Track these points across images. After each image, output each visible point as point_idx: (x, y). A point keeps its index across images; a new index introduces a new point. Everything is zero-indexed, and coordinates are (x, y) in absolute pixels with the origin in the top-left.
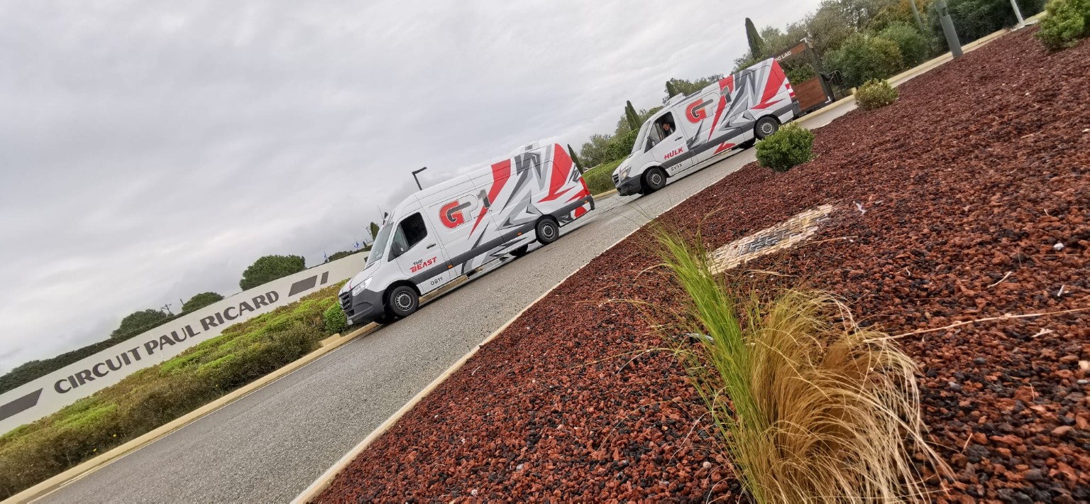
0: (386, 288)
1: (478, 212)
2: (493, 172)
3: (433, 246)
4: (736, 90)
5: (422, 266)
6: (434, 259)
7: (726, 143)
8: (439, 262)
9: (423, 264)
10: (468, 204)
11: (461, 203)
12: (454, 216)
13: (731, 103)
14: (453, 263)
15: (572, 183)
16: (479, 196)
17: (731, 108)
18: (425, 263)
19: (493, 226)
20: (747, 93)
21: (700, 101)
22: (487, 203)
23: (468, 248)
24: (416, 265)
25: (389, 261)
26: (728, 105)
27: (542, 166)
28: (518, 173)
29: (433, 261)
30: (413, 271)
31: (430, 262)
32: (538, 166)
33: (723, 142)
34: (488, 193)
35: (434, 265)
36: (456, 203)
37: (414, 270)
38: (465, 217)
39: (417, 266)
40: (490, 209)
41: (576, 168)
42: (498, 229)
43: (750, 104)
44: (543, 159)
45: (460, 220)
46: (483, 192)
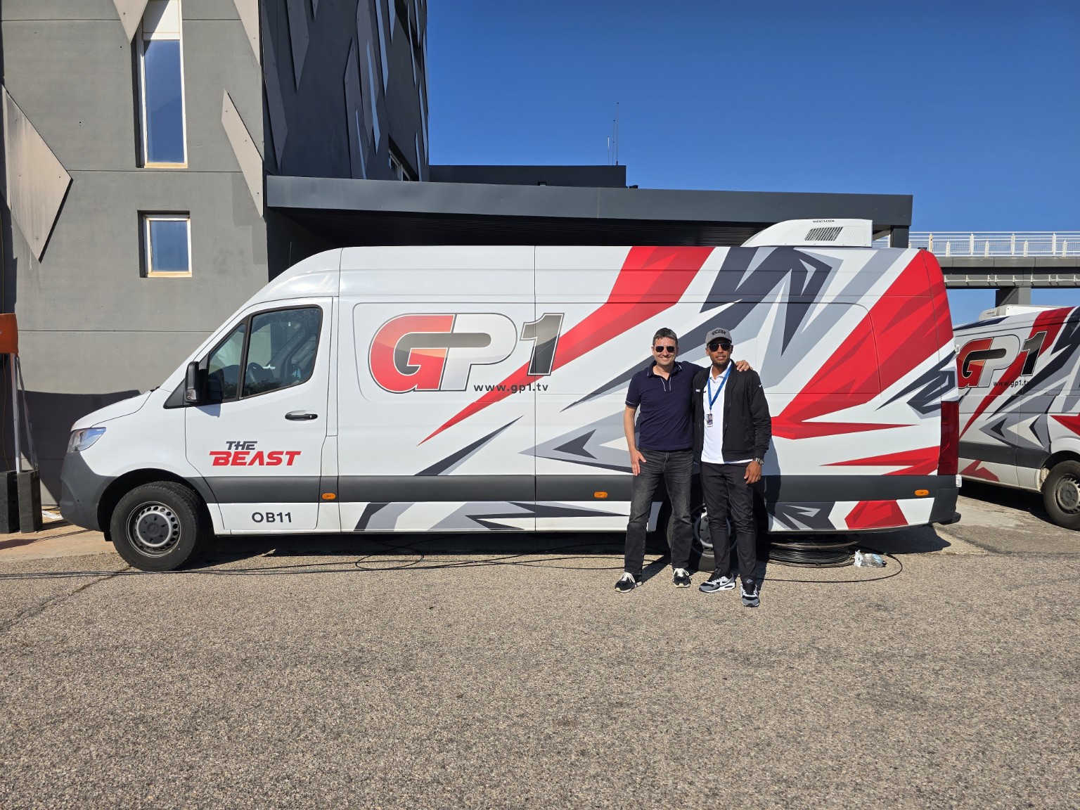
0: (119, 475)
1: (497, 376)
2: (622, 270)
3: (307, 417)
4: (1054, 352)
5: (248, 459)
6: (292, 455)
7: (983, 464)
8: (303, 469)
9: (253, 453)
10: (481, 339)
11: (462, 326)
12: (416, 358)
13: (1029, 378)
14: (343, 490)
15: (902, 410)
16: (530, 329)
17: (1028, 387)
18: (260, 455)
19: (520, 436)
20: (1069, 372)
21: (988, 341)
22: (543, 362)
23: (409, 466)
24: (233, 450)
25: (166, 407)
26: (1024, 379)
27: (816, 311)
28: (708, 305)
29: (285, 458)
30: (216, 463)
31: (275, 458)
32: (798, 305)
33: (979, 460)
34: (565, 328)
35: (282, 471)
36: (448, 320)
37: (220, 459)
38: (450, 375)
39: (236, 453)
40: (543, 381)
41: (952, 365)
42: (535, 452)
43: (1057, 407)
44: (832, 289)
45: (430, 378)
46: (554, 320)
